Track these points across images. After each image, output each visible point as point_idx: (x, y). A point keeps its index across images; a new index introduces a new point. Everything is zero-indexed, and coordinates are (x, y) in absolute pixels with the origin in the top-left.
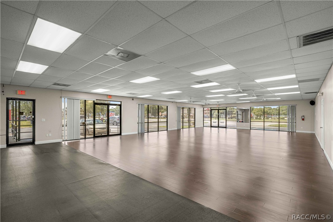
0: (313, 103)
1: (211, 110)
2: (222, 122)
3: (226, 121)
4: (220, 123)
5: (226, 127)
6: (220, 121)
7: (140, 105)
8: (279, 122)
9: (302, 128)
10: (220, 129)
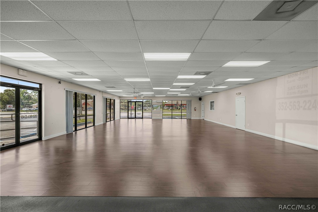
0: (200, 99)
1: (128, 102)
2: (139, 113)
3: (143, 112)
4: (136, 115)
5: (142, 118)
6: (136, 113)
7: (68, 92)
8: (181, 112)
9: (194, 116)
10: (137, 120)
